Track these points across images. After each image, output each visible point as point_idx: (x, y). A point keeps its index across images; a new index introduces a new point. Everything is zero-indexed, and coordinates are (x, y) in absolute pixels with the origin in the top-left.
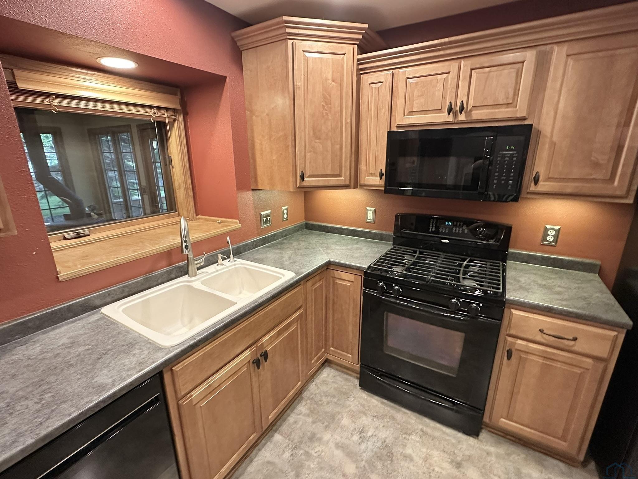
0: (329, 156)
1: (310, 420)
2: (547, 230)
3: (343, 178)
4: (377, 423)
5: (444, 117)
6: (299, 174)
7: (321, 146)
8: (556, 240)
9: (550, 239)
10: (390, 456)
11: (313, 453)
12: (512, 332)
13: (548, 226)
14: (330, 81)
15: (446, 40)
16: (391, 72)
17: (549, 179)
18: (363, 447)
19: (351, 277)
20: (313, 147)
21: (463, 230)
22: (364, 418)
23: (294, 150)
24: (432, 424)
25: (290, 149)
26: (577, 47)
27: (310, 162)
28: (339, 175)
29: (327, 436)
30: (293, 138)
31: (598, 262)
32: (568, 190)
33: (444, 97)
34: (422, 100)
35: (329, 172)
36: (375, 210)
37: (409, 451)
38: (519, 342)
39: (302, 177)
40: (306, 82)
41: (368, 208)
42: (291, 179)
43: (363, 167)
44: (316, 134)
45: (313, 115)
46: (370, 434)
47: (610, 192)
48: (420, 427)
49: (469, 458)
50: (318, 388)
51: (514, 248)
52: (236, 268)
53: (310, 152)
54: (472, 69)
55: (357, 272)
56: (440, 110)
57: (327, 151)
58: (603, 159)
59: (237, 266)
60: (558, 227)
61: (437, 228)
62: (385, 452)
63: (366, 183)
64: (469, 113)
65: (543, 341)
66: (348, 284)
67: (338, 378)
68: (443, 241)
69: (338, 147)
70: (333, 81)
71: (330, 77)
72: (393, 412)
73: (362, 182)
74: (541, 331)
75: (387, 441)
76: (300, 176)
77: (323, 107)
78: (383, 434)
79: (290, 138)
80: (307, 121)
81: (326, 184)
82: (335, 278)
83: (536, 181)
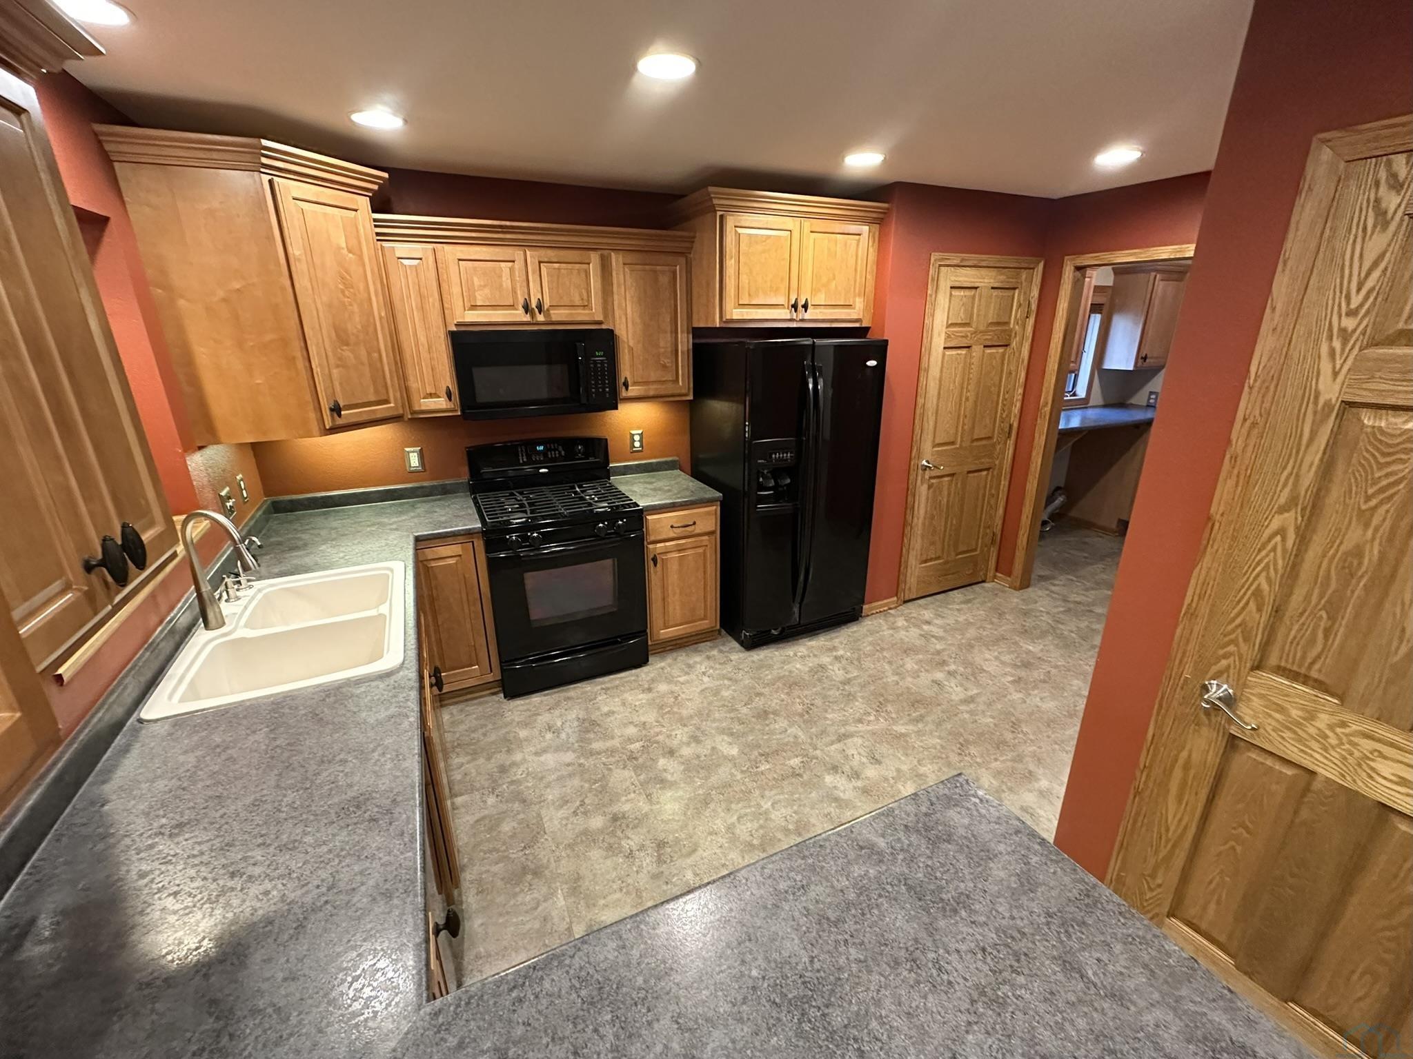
0: (367, 370)
1: (481, 761)
2: (632, 435)
3: (392, 405)
4: (557, 712)
5: (519, 315)
6: (326, 406)
7: (351, 356)
8: (641, 446)
9: (637, 444)
10: (594, 723)
11: (519, 777)
12: (652, 538)
13: (633, 432)
14: (345, 251)
15: (508, 223)
16: (430, 246)
17: (635, 383)
18: (563, 736)
19: (455, 549)
20: (340, 359)
21: (560, 453)
22: (540, 717)
23: (307, 364)
24: (606, 679)
25: (301, 364)
26: (631, 258)
27: (341, 384)
28: (387, 401)
29: (518, 757)
30: (303, 344)
31: (676, 458)
32: (652, 393)
33: (514, 291)
34: (487, 291)
35: (372, 398)
36: (421, 450)
37: (605, 709)
38: (659, 545)
39: (336, 410)
40: (309, 250)
41: (407, 449)
42: (312, 416)
43: (414, 384)
44: (342, 338)
45: (330, 306)
46: (559, 724)
47: (678, 391)
48: (599, 687)
49: (653, 680)
50: (454, 732)
51: (613, 462)
52: (265, 596)
53: (338, 366)
54: (540, 262)
55: (461, 539)
56: (512, 307)
57: (362, 364)
58: (667, 361)
59: (264, 592)
60: (640, 432)
61: (529, 456)
62: (587, 724)
63: (423, 408)
64: (547, 314)
65: (675, 535)
66: (451, 561)
67: (467, 708)
68: (541, 471)
69: (376, 355)
70: (350, 251)
71: (344, 245)
72: (563, 695)
73: (417, 408)
74: (672, 527)
75: (580, 716)
76: (332, 410)
77: (343, 292)
78: (572, 715)
79: (297, 345)
80: (321, 314)
81: (373, 417)
82: (427, 560)
83: (626, 385)
